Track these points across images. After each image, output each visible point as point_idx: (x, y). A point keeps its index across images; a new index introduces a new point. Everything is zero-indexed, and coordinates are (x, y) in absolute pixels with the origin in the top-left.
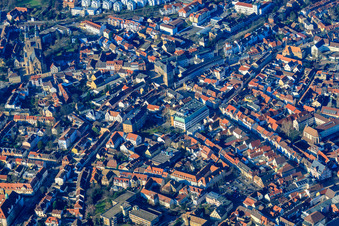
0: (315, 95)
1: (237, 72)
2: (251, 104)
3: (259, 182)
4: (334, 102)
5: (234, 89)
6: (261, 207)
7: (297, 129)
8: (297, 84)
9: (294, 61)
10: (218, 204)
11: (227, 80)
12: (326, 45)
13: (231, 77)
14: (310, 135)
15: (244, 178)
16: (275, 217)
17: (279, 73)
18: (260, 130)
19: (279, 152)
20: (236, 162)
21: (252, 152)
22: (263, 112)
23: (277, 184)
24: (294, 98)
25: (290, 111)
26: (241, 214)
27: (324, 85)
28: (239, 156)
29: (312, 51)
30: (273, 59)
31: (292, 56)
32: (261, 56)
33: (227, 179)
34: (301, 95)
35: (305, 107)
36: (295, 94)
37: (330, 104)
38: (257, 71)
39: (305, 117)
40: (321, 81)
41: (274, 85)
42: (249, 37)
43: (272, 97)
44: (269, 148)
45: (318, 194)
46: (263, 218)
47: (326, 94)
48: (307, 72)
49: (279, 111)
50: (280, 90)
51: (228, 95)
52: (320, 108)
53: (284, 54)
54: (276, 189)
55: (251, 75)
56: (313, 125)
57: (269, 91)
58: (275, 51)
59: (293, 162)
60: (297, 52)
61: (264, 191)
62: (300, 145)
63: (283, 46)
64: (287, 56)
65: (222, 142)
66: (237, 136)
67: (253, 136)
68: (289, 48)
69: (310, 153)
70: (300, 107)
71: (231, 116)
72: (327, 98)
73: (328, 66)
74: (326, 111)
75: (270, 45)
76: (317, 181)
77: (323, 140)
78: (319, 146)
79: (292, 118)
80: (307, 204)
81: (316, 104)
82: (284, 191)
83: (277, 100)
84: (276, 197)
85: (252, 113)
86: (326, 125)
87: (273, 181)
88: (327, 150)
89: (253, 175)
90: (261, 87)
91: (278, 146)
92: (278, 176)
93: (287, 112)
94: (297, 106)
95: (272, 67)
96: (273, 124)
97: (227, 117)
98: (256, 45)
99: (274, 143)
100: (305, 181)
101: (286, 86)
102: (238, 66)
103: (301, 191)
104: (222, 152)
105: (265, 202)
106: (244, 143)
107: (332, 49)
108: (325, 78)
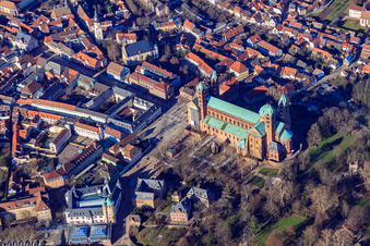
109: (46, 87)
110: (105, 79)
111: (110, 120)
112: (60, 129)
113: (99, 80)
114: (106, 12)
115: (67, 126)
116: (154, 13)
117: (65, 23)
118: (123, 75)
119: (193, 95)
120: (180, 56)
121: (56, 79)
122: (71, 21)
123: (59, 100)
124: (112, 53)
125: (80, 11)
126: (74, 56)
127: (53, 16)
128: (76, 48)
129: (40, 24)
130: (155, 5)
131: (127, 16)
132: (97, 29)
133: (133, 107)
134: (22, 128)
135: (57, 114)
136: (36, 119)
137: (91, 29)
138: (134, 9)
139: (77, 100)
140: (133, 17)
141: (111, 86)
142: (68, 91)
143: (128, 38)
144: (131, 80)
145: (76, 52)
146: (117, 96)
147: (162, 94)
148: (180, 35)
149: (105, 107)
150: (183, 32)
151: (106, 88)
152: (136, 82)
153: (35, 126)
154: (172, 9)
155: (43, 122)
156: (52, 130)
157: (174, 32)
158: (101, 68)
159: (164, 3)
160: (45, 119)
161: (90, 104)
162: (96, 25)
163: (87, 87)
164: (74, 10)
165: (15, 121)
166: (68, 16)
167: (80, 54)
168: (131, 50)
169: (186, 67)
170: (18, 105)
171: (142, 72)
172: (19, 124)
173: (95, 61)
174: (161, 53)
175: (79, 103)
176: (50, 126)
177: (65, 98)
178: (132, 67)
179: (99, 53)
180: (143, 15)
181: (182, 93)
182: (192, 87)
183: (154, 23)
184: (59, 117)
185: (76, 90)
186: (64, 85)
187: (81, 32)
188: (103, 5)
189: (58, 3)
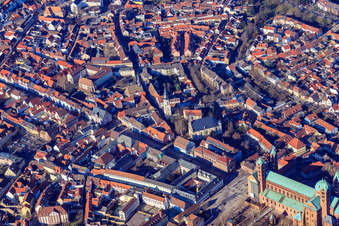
0: (82, 49)
1: (4, 39)
2: (23, 66)
3: (46, 137)
4: (101, 52)
5: (3, 55)
6: (52, 159)
7: (72, 82)
8: (63, 41)
9: (56, 20)
10: (10, 163)
12: (84, 1)
14: (85, 86)
15: (30, 135)
16: (67, 166)
17: (45, 33)
18: (37, 88)
19: (59, 105)
20: (19, 122)
21: (33, 110)
22: (36, 71)
23: (63, 135)
24: (63, 54)
25: (62, 67)
26: (35, 168)
27: (89, 38)
28: (21, 115)
29: (72, 9)
30: (36, 21)
31: (54, 16)
32: (23, 21)
33: (14, 138)
34: (69, 51)
35: (75, 60)
36: (64, 50)
37: (98, 55)
38: (23, 35)
39: (77, 70)
40: (85, 36)
41: (41, 46)
42: (8, 4)
43: (42, 56)
44: (49, 103)
45: (103, 137)
46: (56, 167)
47: (93, 47)
48: (70, 29)
49: (52, 68)
50: (49, 49)
52: (90, 60)
53: (46, 15)
54: (63, 140)
55: (18, 39)
56: (87, 76)
57: (38, 51)
58: (36, 14)
59: (74, 113)
60: (58, 11)
61: (52, 144)
62: (78, 96)
63: (43, 8)
64: (48, 17)
65: (2, 105)
66: (16, 97)
67: (31, 95)
68: (50, 9)
69: (88, 102)
70: (71, 62)
71: (7, 80)
72: (95, 50)
73: (88, 21)
74: (95, 61)
75: (30, 8)
76: (100, 126)
77: (98, 88)
78: (96, 94)
79: (65, 73)
80: (95, 148)
81: (85, 56)
82: (71, 140)
83: (48, 58)
84: (65, 147)
85: (26, 74)
86: (99, 74)
87: (59, 132)
88: (104, 96)
89: (39, 131)
90: (30, 49)
91: (57, 100)
92: (63, 127)
93: (59, 69)
94: (67, 61)
95: (36, 29)
96: (48, 81)
97: (3, 82)
98: (17, 11)
99: (53, 98)
100: (89, 128)
101: (54, 44)
103: (86, 137)
104: (4, 115)
105: (55, 153)
106: (24, 102)
107: (90, 4)
108: (89, 32)
109: (117, 159)
110: (172, 152)
111: (175, 190)
112: (129, 198)
113: (166, 153)
114: (174, 90)
115: (136, 196)
116: (219, 92)
117: (138, 99)
118: (188, 148)
119: (253, 168)
120: (242, 132)
121: (127, 151)
122: (143, 98)
123: (129, 171)
124: (179, 127)
125: (151, 88)
126: (144, 130)
127: (127, 92)
128: (147, 123)
129: (115, 100)
130: (220, 84)
131: (194, 94)
132: (166, 106)
133: (197, 179)
134: (95, 196)
135: (127, 183)
136: (108, 188)
137: (161, 106)
138: (200, 87)
139: (146, 171)
140: (200, 95)
141: (177, 158)
142: (138, 163)
143: (195, 114)
144: (196, 153)
145: (147, 126)
146: (183, 168)
147: (224, 167)
148: (242, 112)
149: (171, 178)
150: (245, 110)
151: (172, 160)
152: (201, 156)
153: (107, 194)
154: (235, 88)
155: (114, 191)
156: (122, 198)
157: (237, 109)
158: (169, 142)
159: (228, 82)
160: (116, 188)
161: (157, 175)
162: (165, 102)
163: (155, 159)
164: (145, 88)
165: (89, 190)
166: (140, 93)
167: (150, 128)
168: (197, 126)
169: (247, 142)
170: (92, 175)
171: (206, 146)
172: (92, 192)
173: (163, 135)
174: (225, 128)
175: (147, 174)
176: (120, 195)
177: (134, 169)
178: (197, 141)
179: (167, 128)
180: (209, 93)
181: (243, 167)
182: (253, 162)
183: (219, 101)
184: (129, 187)
185: (146, 161)
186: (134, 157)
187: (151, 108)
188: (172, 83)
189: (131, 81)
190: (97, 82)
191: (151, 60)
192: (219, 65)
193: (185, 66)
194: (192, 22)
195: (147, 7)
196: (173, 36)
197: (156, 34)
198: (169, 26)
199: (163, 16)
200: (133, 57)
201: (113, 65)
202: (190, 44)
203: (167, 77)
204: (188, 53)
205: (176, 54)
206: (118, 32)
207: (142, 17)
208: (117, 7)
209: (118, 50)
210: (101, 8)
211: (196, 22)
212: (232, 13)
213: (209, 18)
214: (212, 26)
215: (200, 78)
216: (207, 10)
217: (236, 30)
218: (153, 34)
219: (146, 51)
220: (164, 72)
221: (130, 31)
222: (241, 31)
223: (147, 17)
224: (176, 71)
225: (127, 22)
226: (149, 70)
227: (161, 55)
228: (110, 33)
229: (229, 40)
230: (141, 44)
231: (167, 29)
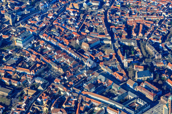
0: (86, 27)
1: (47, 17)
2: (55, 33)
3: (61, 71)
4: (96, 30)
5: (46, 26)
6: (63, 83)
7: (79, 44)
8: (77, 22)
9: (75, 10)
10: (41, 83)
11: (42, 21)
12: (90, 2)
13: (44, 20)
14: (85, 46)
15: (53, 69)
16: (70, 87)
17: (68, 17)
18: (60, 45)
19: (70, 55)
20: (49, 62)
21: (57, 56)
22: (61, 36)
23: (70, 71)
24: (76, 29)
25: (74, 35)
26: (53, 87)
27: (90, 22)
28: (50, 59)
29: (84, 5)
30: (65, 10)
31: (74, 8)
32: (58, 9)
33: (45, 70)
34: (79, 27)
35: (82, 33)
36: (77, 27)
37: (94, 31)
38: (57, 16)
39: (82, 38)
40: (89, 20)
41: (66, 23)
43: (65, 29)
44: (65, 54)
45: (91, 75)
46: (64, 88)
47: (92, 26)
48: (82, 16)
49: (69, 35)
50: (69, 25)
51: (43, 28)
52: (89, 33)
53: (70, 7)
54: (70, 74)
55: (54, 18)
56: (86, 42)
57: (63, 26)
58: (65, 6)
59: (77, 60)
60: (76, 6)
61: (64, 75)
62: (80, 52)
63: (69, 4)
64: (71, 8)
65: (42, 52)
66: (49, 49)
67: (57, 49)
68: (72, 4)
69: (85, 55)
70: (79, 33)
71: (45, 39)
72: (93, 28)
73: (92, 12)
74: (92, 34)
75: (63, 3)
76: (90, 69)
77: (91, 48)
78: (90, 51)
79: (76, 39)
80: (85, 80)
81: (87, 31)
82: (74, 74)
83: (68, 30)
84: (70, 77)
85: (56, 37)
86: (93, 41)
87: (68, 70)
88: (94, 53)
89: (58, 68)
90: (59, 24)
91: (70, 53)
92: (71, 67)
93: (73, 36)
94: (78, 32)
95: (64, 14)
96: (66, 42)
97: (44, 40)
98: (56, 4)
99: (68, 51)
100: (84, 69)
101: (72, 23)
102: (47, 14)
103: (82, 74)
104: (42, 57)
105: (65, 80)
106: (53, 52)
107: (94, 4)
108: (91, 18)
109: (96, 87)
110: (125, 87)
111: (124, 108)
112: (100, 109)
113: (123, 87)
114: (131, 54)
115: (103, 108)
116: (154, 57)
117: (111, 57)
118: (134, 86)
119: (167, 101)
120: (163, 80)
121: (102, 83)
122: (114, 56)
123: (101, 94)
124: (131, 74)
125: (119, 51)
126: (112, 74)
127: (106, 52)
128: (114, 70)
129: (99, 56)
130: (155, 53)
131: (141, 57)
132: (125, 62)
133: (137, 103)
134: (82, 106)
135: (100, 101)
136: (90, 102)
137: (123, 61)
138: (145, 54)
139: (110, 95)
140: (144, 58)
141: (128, 91)
142: (107, 91)
143: (140, 68)
144: (138, 89)
145: (114, 72)
146: (130, 96)
147: (152, 99)
148: (165, 69)
149: (123, 101)
150: (167, 69)
151: (125, 91)
152: (140, 91)
153: (88, 105)
154: (163, 56)
155: (92, 104)
156: (96, 108)
157: (163, 67)
158: (124, 81)
159: (160, 53)
160: (94, 103)
161: (116, 98)
162: (125, 60)
163: (116, 90)
164: (116, 51)
165: (79, 102)
166: (113, 53)
167: (115, 73)
168: (140, 74)
169: (165, 86)
170: (82, 94)
171: (144, 86)
172: (81, 103)
173: (122, 77)
174: (155, 77)
175: (111, 97)
176: (95, 106)
177: (104, 94)
178: (139, 83)
179: (124, 74)
180: (149, 58)
181: (162, 99)
182: (167, 97)
183: (153, 62)
184: (101, 103)
185: (111, 90)
186: (105, 87)
187: (118, 62)
188: (130, 50)
189: (109, 46)
190: (91, 45)
191: (121, 36)
192: (156, 43)
193: (138, 41)
194: (145, 18)
195: (123, 9)
196: (134, 25)
197: (125, 23)
198: (132, 20)
199: (130, 14)
200: (111, 34)
201: (101, 37)
202: (142, 30)
203: (128, 46)
204: (140, 35)
205: (134, 35)
206: (106, 20)
207: (119, 13)
208: (107, 6)
209: (104, 29)
210: (98, 6)
211: (147, 19)
212: (166, 16)
213: (154, 18)
214: (155, 22)
215: (145, 49)
216: (154, 13)
217: (167, 25)
218: (124, 23)
219: (119, 32)
220: (127, 44)
221: (112, 20)
222: (170, 26)
223: (122, 14)
224: (133, 44)
225: (111, 15)
226: (119, 42)
227: (126, 34)
228: (102, 20)
229: (163, 30)
230: (117, 28)
231: (132, 21)
